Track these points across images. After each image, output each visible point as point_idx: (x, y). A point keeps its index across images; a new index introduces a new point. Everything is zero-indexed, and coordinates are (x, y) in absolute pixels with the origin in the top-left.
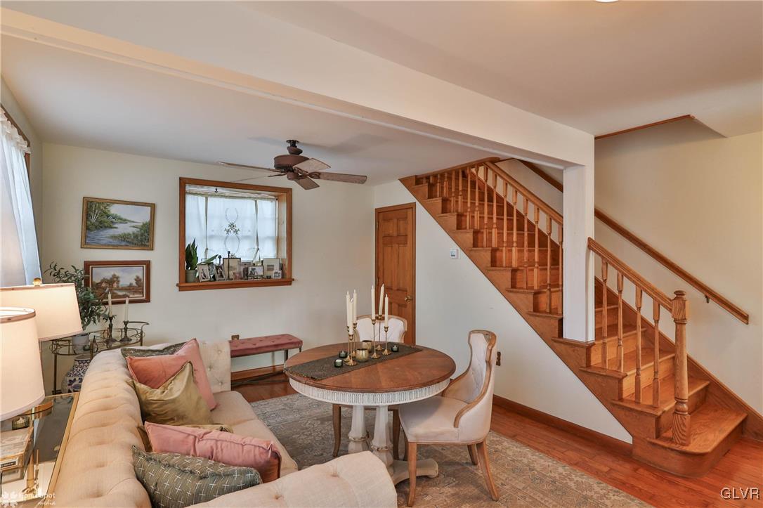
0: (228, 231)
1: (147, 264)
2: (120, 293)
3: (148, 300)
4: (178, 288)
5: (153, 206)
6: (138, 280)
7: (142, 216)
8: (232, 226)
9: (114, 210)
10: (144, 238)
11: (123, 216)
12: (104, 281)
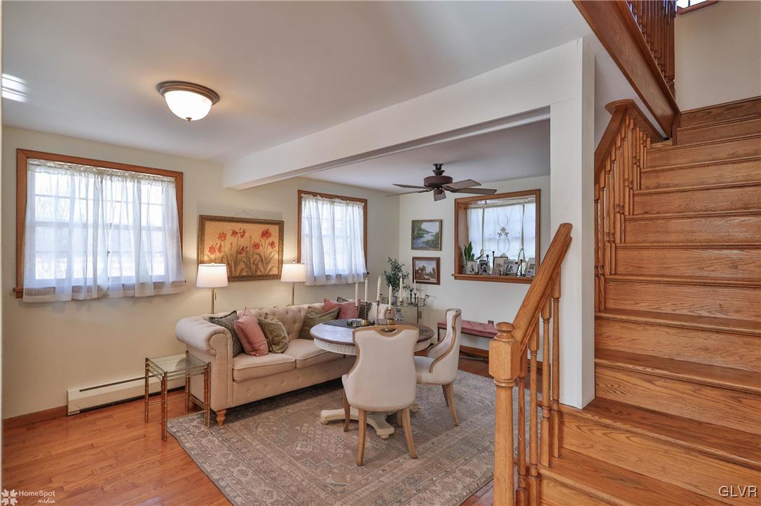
0: (500, 234)
1: (438, 260)
2: (427, 277)
3: (438, 283)
4: (453, 277)
5: (441, 222)
6: (434, 269)
7: (434, 228)
8: (503, 230)
9: (424, 226)
10: (436, 243)
11: (428, 230)
12: (420, 269)
